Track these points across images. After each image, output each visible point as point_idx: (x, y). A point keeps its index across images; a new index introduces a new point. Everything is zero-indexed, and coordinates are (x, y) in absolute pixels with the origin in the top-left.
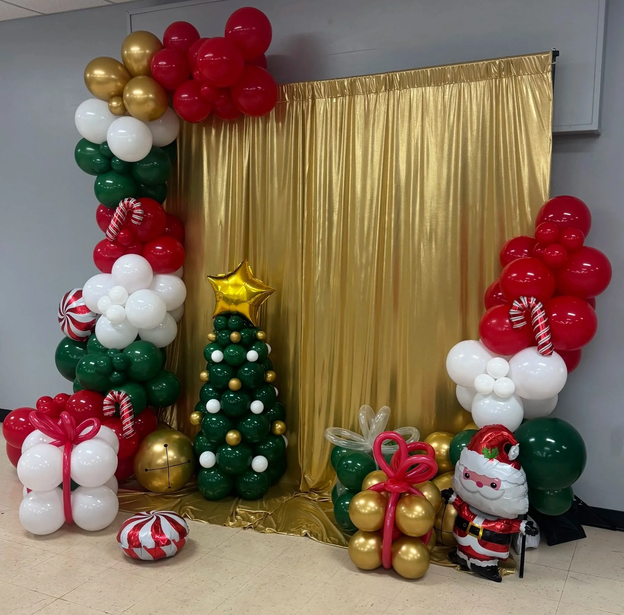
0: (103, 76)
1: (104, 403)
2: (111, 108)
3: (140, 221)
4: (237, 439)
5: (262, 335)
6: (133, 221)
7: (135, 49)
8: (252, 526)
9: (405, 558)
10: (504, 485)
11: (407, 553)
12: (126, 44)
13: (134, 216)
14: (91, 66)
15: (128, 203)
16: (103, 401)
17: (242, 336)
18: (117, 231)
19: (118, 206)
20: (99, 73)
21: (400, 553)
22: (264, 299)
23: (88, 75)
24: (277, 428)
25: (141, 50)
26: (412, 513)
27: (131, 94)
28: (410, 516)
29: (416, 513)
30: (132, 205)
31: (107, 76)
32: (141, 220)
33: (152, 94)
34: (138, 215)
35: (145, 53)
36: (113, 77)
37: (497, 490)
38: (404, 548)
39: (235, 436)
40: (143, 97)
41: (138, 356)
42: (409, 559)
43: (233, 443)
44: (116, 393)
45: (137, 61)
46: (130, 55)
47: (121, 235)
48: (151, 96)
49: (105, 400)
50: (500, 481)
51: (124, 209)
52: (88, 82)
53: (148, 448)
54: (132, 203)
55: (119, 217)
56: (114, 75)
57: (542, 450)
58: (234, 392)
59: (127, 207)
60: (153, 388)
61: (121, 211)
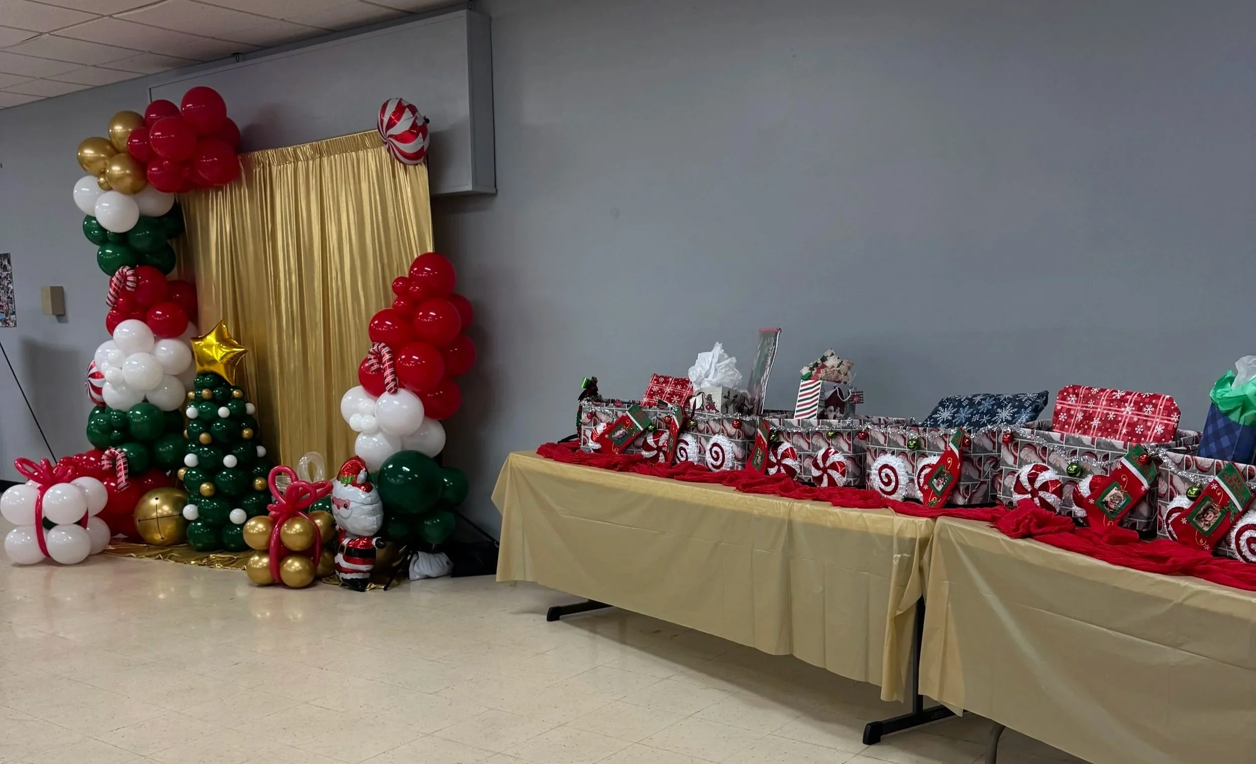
0: (92, 156)
1: (102, 458)
2: (100, 184)
3: (133, 288)
4: (210, 490)
5: (237, 393)
6: (128, 289)
7: (118, 128)
8: (206, 563)
9: (289, 569)
10: (352, 505)
11: (292, 564)
12: (111, 124)
13: (128, 283)
14: (81, 147)
15: (122, 271)
16: (102, 456)
17: (214, 394)
18: (115, 298)
19: (115, 275)
20: (89, 152)
21: (285, 565)
22: (237, 359)
23: (79, 154)
24: (257, 483)
25: (124, 128)
26: (291, 530)
27: (110, 169)
28: (289, 532)
29: (294, 530)
30: (126, 272)
31: (96, 155)
32: (134, 286)
33: (129, 170)
34: (132, 282)
35: (128, 132)
36: (102, 155)
37: (348, 509)
38: (290, 561)
39: (208, 487)
40: (120, 173)
41: (138, 416)
42: (292, 570)
43: (206, 494)
44: (113, 450)
45: (121, 139)
46: (114, 134)
47: (120, 301)
48: (128, 172)
49: (103, 456)
50: (350, 501)
51: (119, 277)
52: (82, 161)
53: (144, 501)
54: (126, 271)
55: (115, 285)
56: (104, 154)
57: (396, 478)
58: (206, 446)
59: (122, 274)
60: (160, 449)
61: (117, 279)
